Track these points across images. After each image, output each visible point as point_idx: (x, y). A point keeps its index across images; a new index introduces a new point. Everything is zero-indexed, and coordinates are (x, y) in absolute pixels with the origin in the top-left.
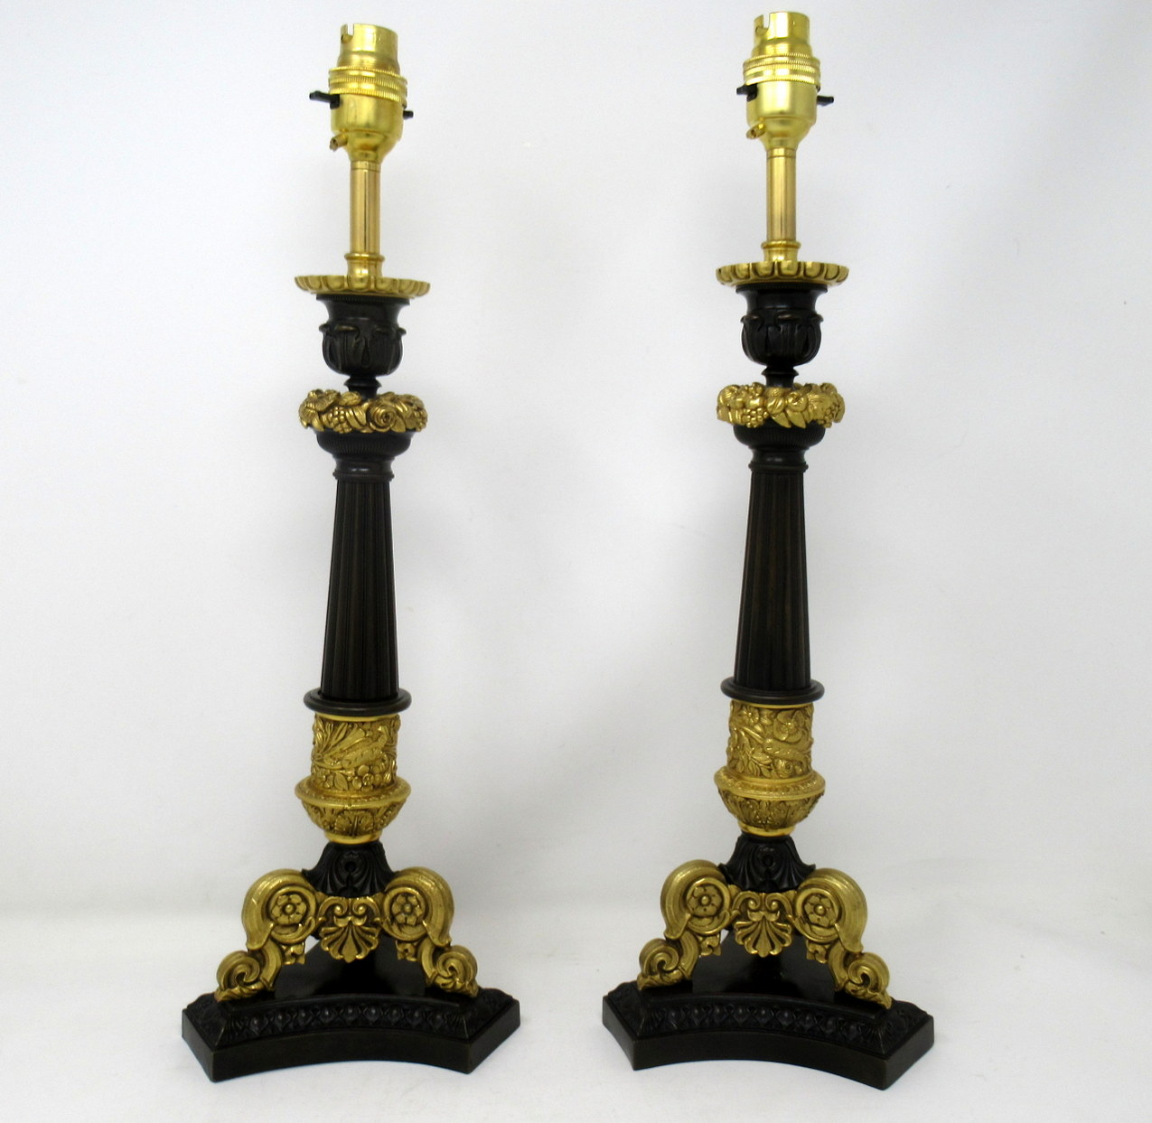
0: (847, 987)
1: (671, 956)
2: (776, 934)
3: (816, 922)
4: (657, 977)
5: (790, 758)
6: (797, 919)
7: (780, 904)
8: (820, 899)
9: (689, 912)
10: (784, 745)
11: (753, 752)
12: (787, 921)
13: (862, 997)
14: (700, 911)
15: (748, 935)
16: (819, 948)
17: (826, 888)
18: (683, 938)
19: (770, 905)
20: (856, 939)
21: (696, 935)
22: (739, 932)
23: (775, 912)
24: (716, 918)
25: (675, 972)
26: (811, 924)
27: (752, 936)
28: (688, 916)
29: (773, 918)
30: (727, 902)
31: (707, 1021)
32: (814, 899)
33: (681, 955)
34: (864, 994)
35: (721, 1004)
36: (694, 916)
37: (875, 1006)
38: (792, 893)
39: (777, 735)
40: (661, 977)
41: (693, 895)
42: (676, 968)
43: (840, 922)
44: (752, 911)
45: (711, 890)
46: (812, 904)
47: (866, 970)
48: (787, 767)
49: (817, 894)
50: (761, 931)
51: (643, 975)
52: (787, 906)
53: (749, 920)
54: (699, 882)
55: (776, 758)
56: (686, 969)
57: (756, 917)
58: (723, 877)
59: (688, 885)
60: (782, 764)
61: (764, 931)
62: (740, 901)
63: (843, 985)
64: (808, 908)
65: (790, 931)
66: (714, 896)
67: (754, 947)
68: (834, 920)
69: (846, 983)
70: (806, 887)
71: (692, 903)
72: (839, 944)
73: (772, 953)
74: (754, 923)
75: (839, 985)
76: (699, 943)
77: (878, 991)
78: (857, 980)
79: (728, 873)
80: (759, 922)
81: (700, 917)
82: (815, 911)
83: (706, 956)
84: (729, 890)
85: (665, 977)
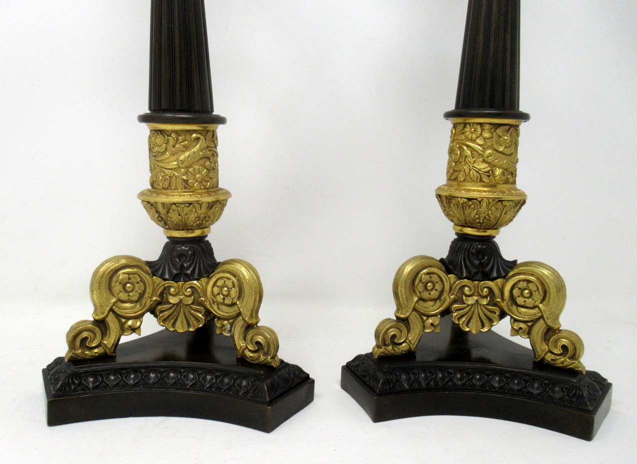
0: (546, 357)
1: (401, 331)
2: (486, 315)
3: (523, 303)
4: (390, 348)
5: (505, 166)
6: (505, 302)
7: (490, 290)
8: (527, 284)
9: (416, 296)
10: (501, 155)
11: (474, 162)
12: (495, 305)
13: (560, 365)
14: (425, 295)
15: (462, 316)
16: (522, 325)
17: (532, 275)
18: (411, 317)
19: (482, 291)
20: (557, 317)
21: (421, 314)
22: (455, 314)
23: (486, 297)
24: (438, 301)
25: (404, 345)
26: (518, 305)
27: (466, 316)
28: (416, 299)
29: (485, 302)
30: (447, 287)
31: (432, 383)
32: (522, 285)
33: (409, 331)
34: (562, 363)
35: (442, 370)
36: (421, 299)
37: (573, 373)
38: (499, 281)
39: (496, 147)
40: (393, 348)
41: (420, 281)
42: (404, 342)
43: (545, 302)
44: (467, 296)
45: (435, 278)
46: (520, 289)
47: (564, 341)
48: (503, 174)
49: (524, 280)
50: (473, 312)
51: (378, 346)
52: (496, 291)
53: (465, 304)
54: (425, 271)
55: (494, 166)
56: (413, 343)
57: (471, 301)
58: (444, 269)
59: (415, 274)
60: (498, 172)
61: (476, 312)
62: (458, 287)
63: (543, 356)
64: (516, 292)
65: (498, 313)
66: (437, 282)
67: (467, 325)
68: (539, 301)
69: (546, 354)
70: (514, 275)
71: (420, 287)
72: (541, 321)
73: (482, 330)
74: (468, 305)
75: (539, 356)
76: (424, 322)
77: (576, 360)
78: (558, 351)
79: (448, 265)
80: (473, 305)
81: (424, 300)
82: (522, 295)
83: (429, 332)
84: (449, 278)
85: (396, 349)
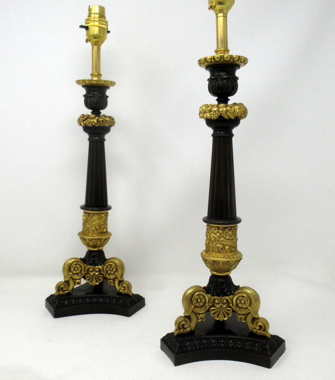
0: (253, 330)
1: (187, 322)
2: (226, 312)
3: (241, 307)
4: (182, 330)
5: (230, 245)
6: (234, 306)
7: (227, 301)
8: (243, 298)
9: (193, 305)
10: (228, 240)
11: (216, 244)
12: (230, 307)
13: (259, 334)
14: (197, 305)
15: (215, 313)
16: (242, 316)
17: (245, 294)
18: (191, 315)
19: (223, 301)
20: (256, 312)
21: (196, 314)
22: (212, 312)
23: (225, 304)
24: (203, 307)
25: (188, 328)
26: (239, 307)
27: (217, 313)
28: (193, 307)
29: (225, 306)
30: (207, 300)
31: (201, 346)
32: (241, 298)
33: (190, 322)
34: (260, 333)
35: (206, 339)
36: (195, 307)
37: (264, 337)
38: (231, 296)
39: (225, 237)
40: (183, 330)
41: (194, 298)
42: (189, 327)
43: (251, 306)
44: (217, 304)
45: (201, 297)
46: (240, 300)
47: (260, 324)
48: (229, 249)
49: (241, 296)
50: (220, 311)
51: (176, 330)
52: (230, 301)
53: (216, 307)
54: (197, 293)
55: (225, 245)
56: (192, 327)
57: (218, 306)
58: (205, 291)
59: (192, 295)
60: (227, 247)
61: (221, 311)
62: (212, 300)
63: (252, 330)
64: (238, 301)
65: (231, 311)
66: (202, 299)
67: (218, 317)
68: (248, 306)
69: (253, 329)
70: (237, 294)
71: (195, 301)
72: (250, 314)
73: (224, 319)
74: (217, 308)
75: (250, 330)
76: (197, 317)
77: (266, 331)
78: (258, 328)
79: (207, 290)
80: (219, 308)
81: (197, 307)
82: (241, 303)
83: (200, 322)
84: (208, 296)
85: (185, 330)
